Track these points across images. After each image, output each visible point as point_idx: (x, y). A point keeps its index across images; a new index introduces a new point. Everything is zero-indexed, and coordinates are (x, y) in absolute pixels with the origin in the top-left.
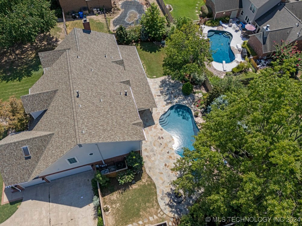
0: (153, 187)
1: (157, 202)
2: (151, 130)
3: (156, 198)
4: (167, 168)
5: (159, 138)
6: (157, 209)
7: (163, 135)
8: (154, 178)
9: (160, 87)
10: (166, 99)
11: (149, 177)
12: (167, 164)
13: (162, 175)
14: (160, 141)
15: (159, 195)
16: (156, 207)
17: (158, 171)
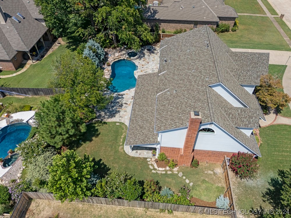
12: (147, 63)
13: (153, 60)
17: (155, 62)
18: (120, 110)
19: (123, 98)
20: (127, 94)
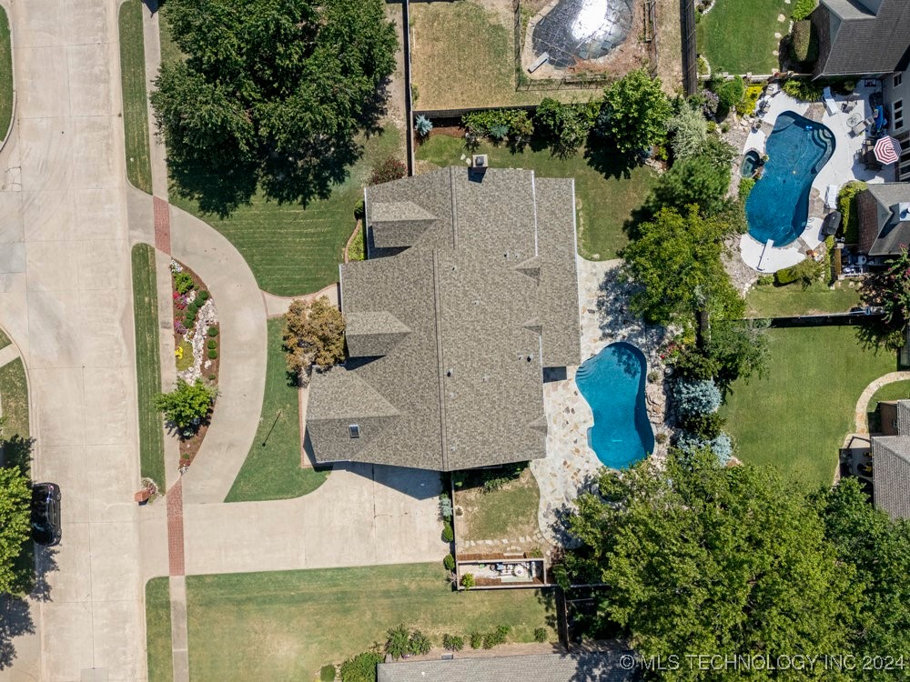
0: (536, 495)
1: (536, 518)
2: (556, 389)
3: (536, 513)
4: (566, 469)
5: (567, 410)
6: (534, 528)
7: (575, 406)
8: (539, 481)
9: (601, 288)
10: (605, 323)
11: (533, 477)
12: (569, 463)
13: (554, 479)
14: (567, 416)
15: (542, 509)
16: (532, 525)
17: (549, 470)
19: (601, 328)
20: (595, 341)
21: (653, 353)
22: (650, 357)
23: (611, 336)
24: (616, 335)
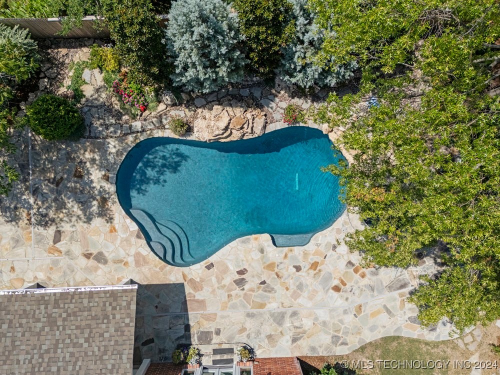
0: (395, 344)
1: (436, 345)
3: (427, 344)
4: (348, 287)
5: (240, 283)
6: (455, 347)
7: (233, 269)
8: (369, 337)
10: (80, 212)
11: (362, 349)
12: (336, 282)
13: (367, 310)
14: (252, 283)
15: (417, 332)
18: (23, 222)
19: (89, 220)
20: (113, 230)
21: (137, 125)
22: (143, 131)
23: (104, 201)
24: (102, 191)
